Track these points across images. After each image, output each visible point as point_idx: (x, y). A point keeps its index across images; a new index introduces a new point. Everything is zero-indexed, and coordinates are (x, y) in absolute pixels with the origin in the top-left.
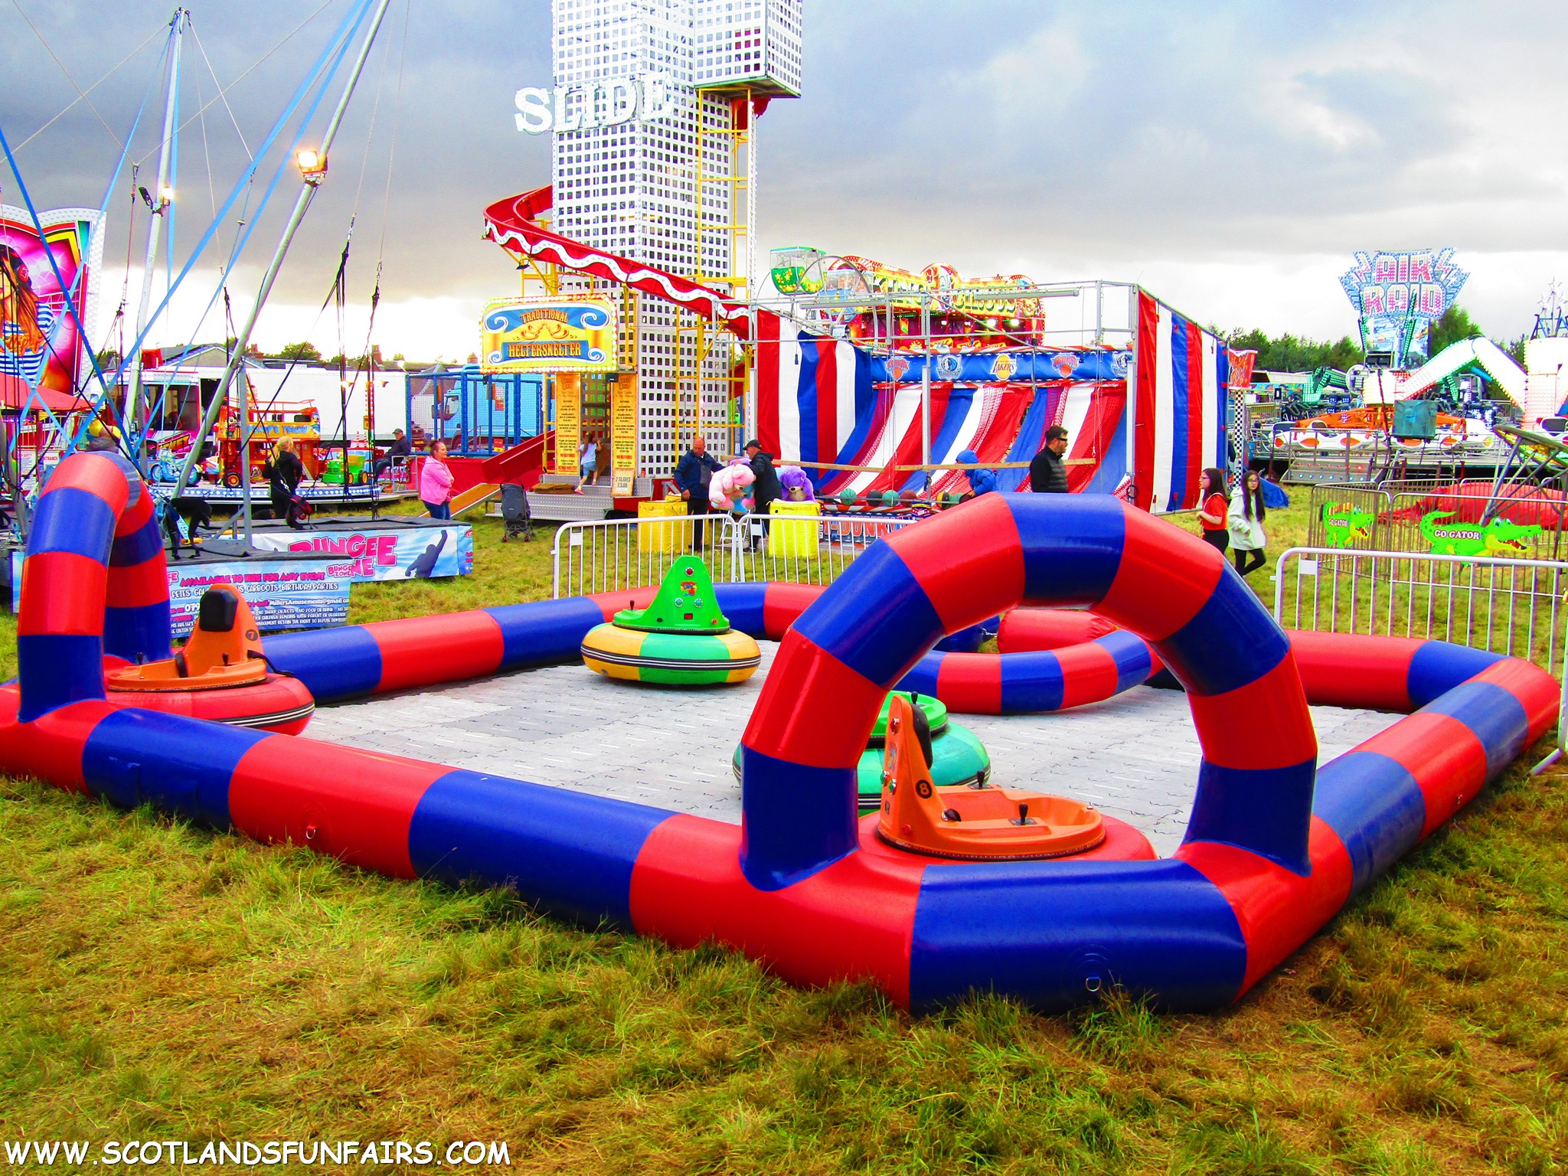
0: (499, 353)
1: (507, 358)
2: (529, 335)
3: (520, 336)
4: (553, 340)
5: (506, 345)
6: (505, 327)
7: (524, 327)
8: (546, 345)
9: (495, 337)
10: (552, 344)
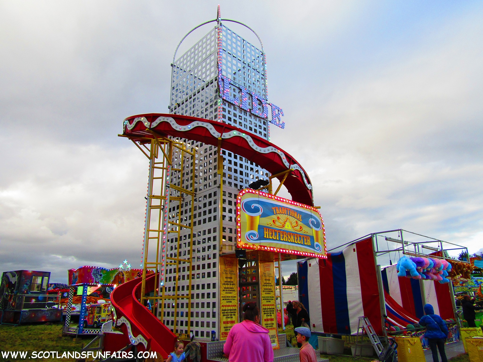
0: (256, 231)
1: (261, 238)
2: (277, 224)
3: (272, 223)
4: (293, 231)
5: (261, 227)
6: (260, 213)
7: (275, 217)
8: (289, 233)
9: (252, 219)
10: (294, 234)
